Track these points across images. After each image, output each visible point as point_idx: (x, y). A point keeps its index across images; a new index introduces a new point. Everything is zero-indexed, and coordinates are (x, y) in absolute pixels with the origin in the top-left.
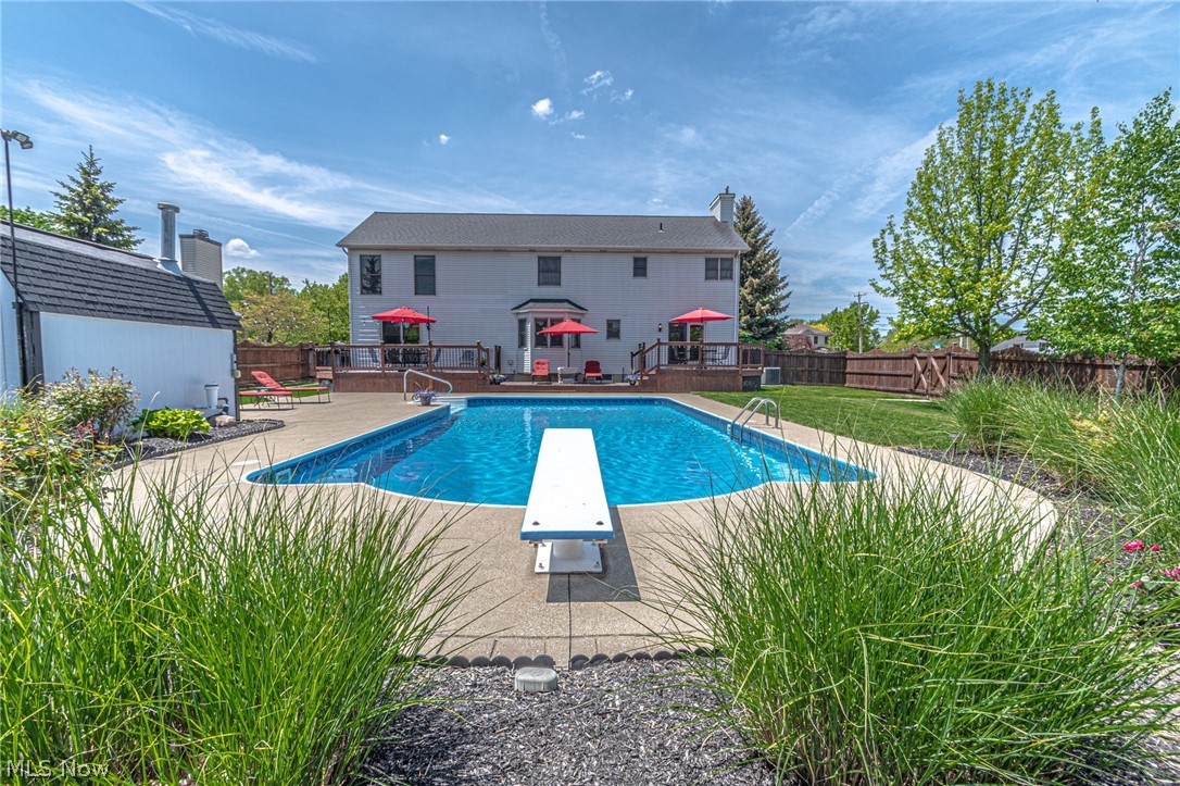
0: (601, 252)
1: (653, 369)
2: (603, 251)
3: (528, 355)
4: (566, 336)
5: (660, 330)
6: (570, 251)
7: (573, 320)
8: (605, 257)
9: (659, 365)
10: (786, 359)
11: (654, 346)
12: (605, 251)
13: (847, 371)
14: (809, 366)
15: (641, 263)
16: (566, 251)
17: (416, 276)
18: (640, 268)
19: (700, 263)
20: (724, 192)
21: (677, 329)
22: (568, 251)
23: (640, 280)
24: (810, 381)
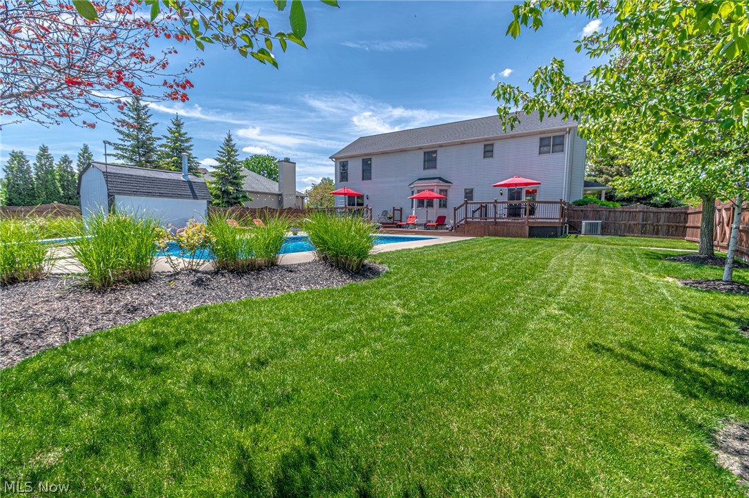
0: (462, 144)
1: (462, 220)
2: (463, 143)
3: (414, 212)
4: (435, 200)
5: (501, 194)
6: (442, 146)
7: (429, 190)
8: (465, 147)
9: (466, 218)
10: (618, 214)
11: (463, 205)
12: (464, 143)
13: (687, 225)
14: (643, 221)
15: (489, 148)
16: (440, 146)
17: (363, 171)
18: (488, 152)
19: (536, 141)
20: (582, 80)
21: (514, 194)
22: (441, 146)
23: (488, 160)
24: (644, 233)
